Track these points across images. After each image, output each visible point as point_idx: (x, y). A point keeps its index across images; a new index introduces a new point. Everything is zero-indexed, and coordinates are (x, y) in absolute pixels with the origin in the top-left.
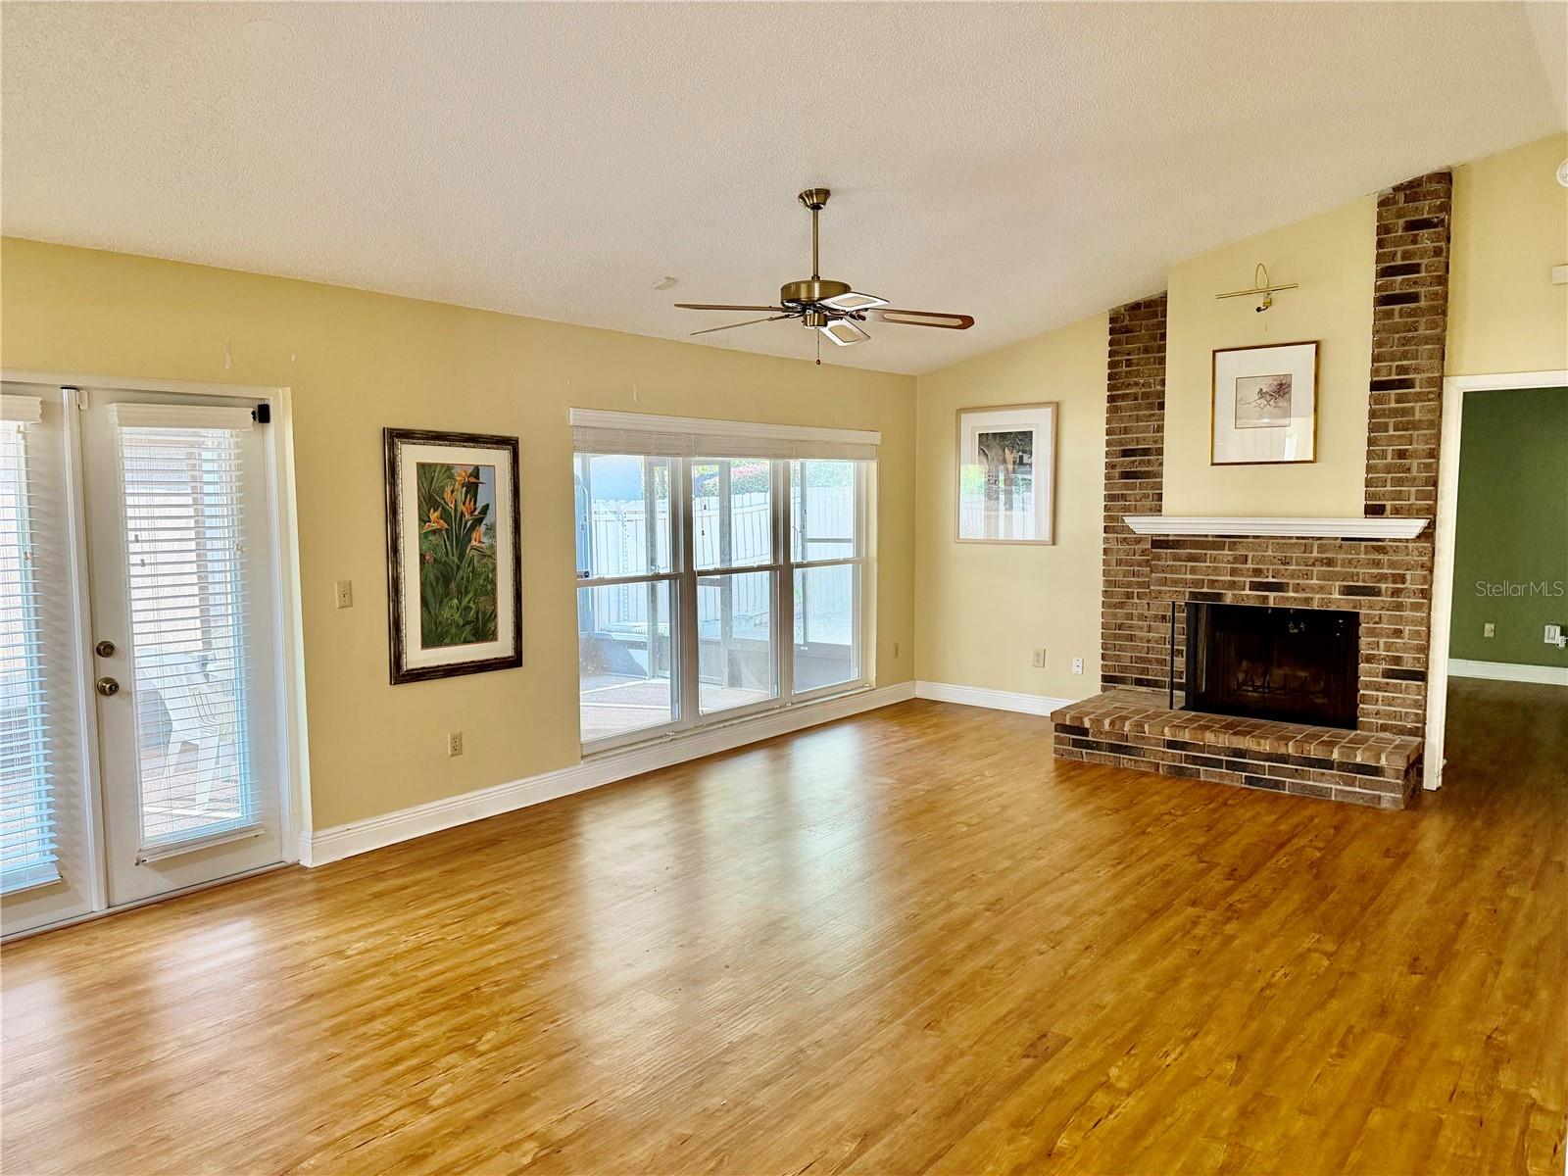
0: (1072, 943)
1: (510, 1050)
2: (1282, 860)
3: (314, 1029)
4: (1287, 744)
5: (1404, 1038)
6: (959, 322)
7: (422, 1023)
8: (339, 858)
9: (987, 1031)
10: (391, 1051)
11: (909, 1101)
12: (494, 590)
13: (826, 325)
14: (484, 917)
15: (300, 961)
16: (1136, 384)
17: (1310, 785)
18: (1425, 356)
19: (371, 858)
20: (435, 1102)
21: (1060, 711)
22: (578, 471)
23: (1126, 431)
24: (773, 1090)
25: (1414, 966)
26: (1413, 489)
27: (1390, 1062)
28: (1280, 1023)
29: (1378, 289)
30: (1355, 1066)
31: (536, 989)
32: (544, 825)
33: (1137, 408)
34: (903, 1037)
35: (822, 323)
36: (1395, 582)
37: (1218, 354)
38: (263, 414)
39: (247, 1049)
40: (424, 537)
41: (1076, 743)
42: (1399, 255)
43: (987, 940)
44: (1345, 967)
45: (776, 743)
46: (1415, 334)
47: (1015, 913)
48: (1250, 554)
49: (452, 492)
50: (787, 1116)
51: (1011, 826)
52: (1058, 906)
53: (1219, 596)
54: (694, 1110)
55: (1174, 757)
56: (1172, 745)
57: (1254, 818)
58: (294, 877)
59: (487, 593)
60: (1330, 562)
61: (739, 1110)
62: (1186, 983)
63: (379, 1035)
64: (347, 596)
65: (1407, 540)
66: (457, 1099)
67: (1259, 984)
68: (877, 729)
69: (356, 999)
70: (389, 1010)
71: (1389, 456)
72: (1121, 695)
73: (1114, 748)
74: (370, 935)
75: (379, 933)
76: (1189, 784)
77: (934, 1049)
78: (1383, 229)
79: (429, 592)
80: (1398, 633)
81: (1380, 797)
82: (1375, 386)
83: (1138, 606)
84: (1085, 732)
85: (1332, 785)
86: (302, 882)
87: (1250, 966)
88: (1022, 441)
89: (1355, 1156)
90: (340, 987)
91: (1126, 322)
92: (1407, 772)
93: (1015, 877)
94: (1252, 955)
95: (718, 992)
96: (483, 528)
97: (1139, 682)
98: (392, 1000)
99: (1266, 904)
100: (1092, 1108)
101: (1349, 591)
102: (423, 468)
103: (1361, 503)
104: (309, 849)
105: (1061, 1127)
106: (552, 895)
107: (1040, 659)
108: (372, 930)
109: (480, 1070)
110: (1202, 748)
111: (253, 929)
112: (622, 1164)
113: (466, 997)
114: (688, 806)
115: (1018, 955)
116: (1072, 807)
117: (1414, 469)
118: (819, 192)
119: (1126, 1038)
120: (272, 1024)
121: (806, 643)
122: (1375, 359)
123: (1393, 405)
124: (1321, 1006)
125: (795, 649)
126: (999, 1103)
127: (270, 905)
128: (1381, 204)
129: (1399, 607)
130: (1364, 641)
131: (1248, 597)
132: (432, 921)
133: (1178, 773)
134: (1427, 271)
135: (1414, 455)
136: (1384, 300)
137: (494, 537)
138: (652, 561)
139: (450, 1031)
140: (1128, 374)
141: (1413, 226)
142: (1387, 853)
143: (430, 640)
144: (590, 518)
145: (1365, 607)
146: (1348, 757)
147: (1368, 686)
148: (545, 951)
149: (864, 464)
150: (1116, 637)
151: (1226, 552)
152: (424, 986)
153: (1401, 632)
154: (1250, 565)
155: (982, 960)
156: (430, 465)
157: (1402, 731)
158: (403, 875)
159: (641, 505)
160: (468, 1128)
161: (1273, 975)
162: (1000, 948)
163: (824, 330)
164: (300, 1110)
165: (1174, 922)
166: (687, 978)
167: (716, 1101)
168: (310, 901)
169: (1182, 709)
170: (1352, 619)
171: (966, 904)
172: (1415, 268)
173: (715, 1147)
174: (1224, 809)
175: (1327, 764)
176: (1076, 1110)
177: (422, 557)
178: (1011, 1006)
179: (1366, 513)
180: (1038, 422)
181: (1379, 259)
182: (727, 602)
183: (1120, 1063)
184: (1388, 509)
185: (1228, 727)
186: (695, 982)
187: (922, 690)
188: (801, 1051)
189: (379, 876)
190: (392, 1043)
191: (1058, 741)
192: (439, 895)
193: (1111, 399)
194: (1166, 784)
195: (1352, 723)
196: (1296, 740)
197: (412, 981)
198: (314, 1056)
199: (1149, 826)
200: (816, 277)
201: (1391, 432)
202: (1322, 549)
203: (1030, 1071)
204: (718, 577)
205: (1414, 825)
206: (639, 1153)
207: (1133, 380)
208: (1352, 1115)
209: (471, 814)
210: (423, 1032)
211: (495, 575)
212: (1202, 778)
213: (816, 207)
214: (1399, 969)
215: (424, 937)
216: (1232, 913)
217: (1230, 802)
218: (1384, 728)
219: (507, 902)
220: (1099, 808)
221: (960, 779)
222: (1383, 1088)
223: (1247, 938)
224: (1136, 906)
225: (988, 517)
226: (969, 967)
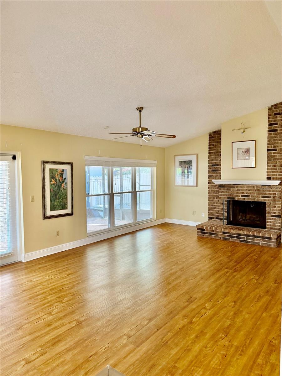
0: (199, 277)
1: (70, 302)
2: (248, 259)
3: (25, 298)
4: (250, 232)
5: (272, 297)
6: (173, 137)
7: (50, 296)
8: (31, 260)
9: (178, 297)
10: (43, 302)
11: (160, 312)
12: (67, 198)
13: (143, 137)
14: (64, 273)
15: (22, 283)
16: (215, 150)
17: (256, 242)
18: (279, 144)
19: (38, 260)
20: (53, 313)
21: (198, 225)
22: (86, 170)
23: (213, 160)
24: (130, 310)
25: (275, 282)
26: (277, 174)
27: (269, 302)
28: (244, 294)
29: (268, 128)
30: (260, 304)
31: (77, 288)
32: (78, 252)
33: (215, 155)
34: (160, 298)
35: (142, 137)
36: (274, 195)
37: (233, 143)
38: (14, 158)
39: (10, 302)
40: (51, 185)
41: (202, 232)
42: (273, 121)
43: (180, 277)
44: (260, 282)
45: (133, 233)
46: (277, 139)
47: (186, 271)
48: (241, 189)
49: (57, 175)
50: (133, 315)
51: (186, 251)
52: (196, 269)
53: (234, 198)
54: (112, 314)
55: (224, 236)
56: (224, 233)
57: (242, 249)
58: (20, 264)
59: (65, 198)
60: (259, 190)
61: (122, 314)
62: (224, 286)
63: (41, 299)
64: (33, 199)
65: (276, 185)
66: (58, 312)
67: (241, 286)
68: (156, 230)
69: (35, 291)
70: (43, 293)
71: (272, 166)
72: (213, 221)
73: (211, 234)
74: (38, 277)
75: (40, 276)
76: (228, 242)
77: (167, 300)
78: (269, 115)
79: (52, 198)
80: (275, 207)
81: (271, 244)
82: (268, 150)
83: (216, 201)
84: (204, 230)
85: (260, 242)
86: (22, 265)
87: (239, 282)
88: (190, 162)
89: (259, 323)
90: (31, 288)
91: (213, 136)
92: (277, 239)
93: (186, 263)
94: (239, 279)
95: (118, 288)
96: (64, 183)
97: (217, 218)
98: (43, 291)
99: (243, 268)
100: (201, 313)
101: (263, 197)
102: (51, 170)
103: (266, 177)
104: (23, 257)
105: (194, 317)
106: (80, 268)
107: (194, 213)
108: (38, 276)
109: (63, 306)
110: (231, 233)
111: (11, 276)
112: (95, 326)
113: (60, 290)
114: (112, 248)
115: (186, 280)
116: (201, 247)
117: (277, 169)
118: (141, 108)
119: (210, 298)
120: (16, 297)
121: (140, 210)
122: (268, 144)
123: (272, 155)
124: (254, 290)
125: (137, 211)
126: (180, 312)
127: (15, 270)
128: (269, 109)
129: (275, 200)
130: (267, 208)
131: (241, 198)
132: (52, 274)
133: (225, 239)
134: (279, 124)
135: (277, 166)
136: (270, 131)
137: (67, 185)
138: (104, 191)
139: (57, 298)
140: (213, 147)
141: (276, 114)
142: (272, 257)
143: (52, 209)
144: (89, 181)
145: (267, 201)
146: (264, 235)
147: (268, 219)
148: (79, 280)
149: (153, 168)
150: (211, 208)
151: (236, 188)
152: (51, 288)
153: (275, 206)
154: (241, 191)
155: (178, 281)
156: (52, 169)
157: (276, 229)
158: (45, 264)
159: (101, 178)
160: (61, 319)
161: (244, 284)
162: (182, 279)
163: (142, 138)
164: (23, 315)
165: (222, 272)
166: (111, 286)
167: (117, 312)
168: (24, 270)
169: (226, 224)
170: (265, 203)
171: (175, 269)
172: (276, 124)
173: (116, 322)
174: (236, 247)
175: (259, 237)
176: (198, 313)
177: (50, 190)
178: (184, 291)
179: (267, 179)
180: (193, 158)
181: (269, 121)
182: (121, 200)
183: (208, 303)
184: (272, 178)
185: (236, 228)
186: (112, 287)
187: (167, 220)
188: (136, 301)
189: (40, 264)
190: (43, 300)
191: (198, 232)
192: (54, 268)
193: (209, 153)
194: (222, 242)
195: (265, 228)
196: (252, 231)
197: (48, 287)
198: (25, 303)
199: (218, 251)
200: (140, 127)
201: (272, 161)
202: (257, 187)
203: (188, 305)
204: (119, 194)
205: (278, 251)
206: (99, 323)
207: (214, 149)
208: (259, 314)
209: (61, 250)
210: (50, 298)
211: (67, 194)
212: (231, 240)
213: (140, 111)
214: (272, 282)
215: (50, 277)
216: (235, 270)
217: (237, 246)
218: (272, 228)
219: (70, 269)
220: (207, 247)
221: (175, 241)
222: (266, 308)
223: (238, 276)
224: (214, 269)
225: (182, 180)
226: (175, 283)
